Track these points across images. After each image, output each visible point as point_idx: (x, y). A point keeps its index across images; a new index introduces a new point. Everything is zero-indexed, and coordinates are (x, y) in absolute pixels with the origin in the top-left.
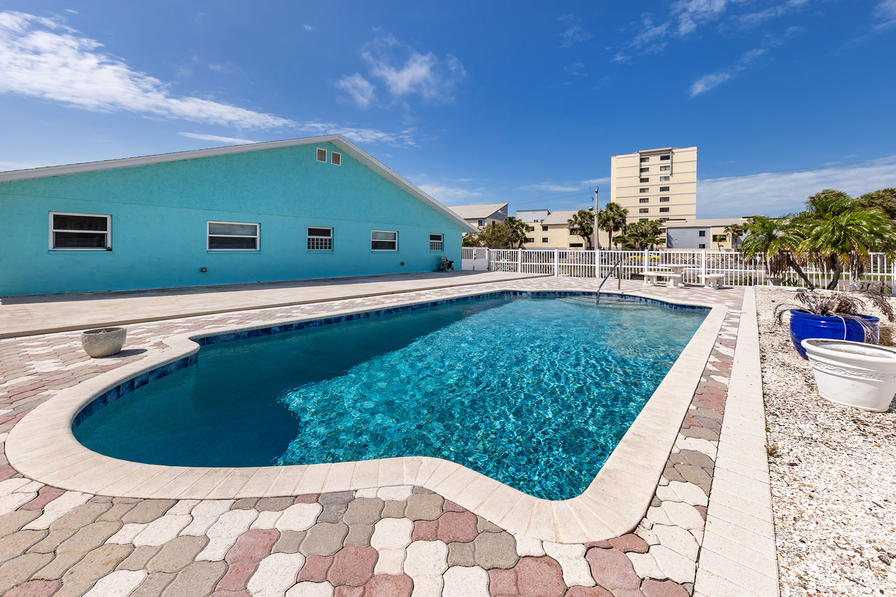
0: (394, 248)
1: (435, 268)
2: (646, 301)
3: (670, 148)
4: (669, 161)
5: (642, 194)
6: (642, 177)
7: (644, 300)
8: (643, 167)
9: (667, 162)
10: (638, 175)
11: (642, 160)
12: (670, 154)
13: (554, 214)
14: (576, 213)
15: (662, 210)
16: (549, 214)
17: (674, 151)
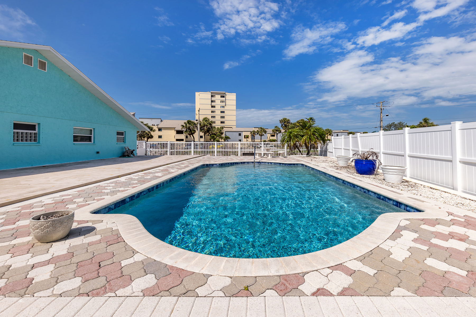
0: (90, 141)
1: (120, 155)
2: (271, 164)
3: (224, 92)
4: (224, 98)
5: (212, 114)
6: (212, 105)
7: (270, 163)
8: (212, 100)
9: (223, 99)
10: (210, 104)
11: (212, 96)
12: (225, 95)
13: (164, 121)
14: (186, 121)
15: (222, 122)
16: (162, 121)
17: (226, 94)
